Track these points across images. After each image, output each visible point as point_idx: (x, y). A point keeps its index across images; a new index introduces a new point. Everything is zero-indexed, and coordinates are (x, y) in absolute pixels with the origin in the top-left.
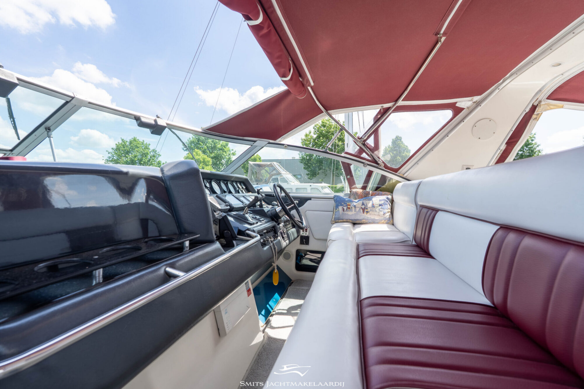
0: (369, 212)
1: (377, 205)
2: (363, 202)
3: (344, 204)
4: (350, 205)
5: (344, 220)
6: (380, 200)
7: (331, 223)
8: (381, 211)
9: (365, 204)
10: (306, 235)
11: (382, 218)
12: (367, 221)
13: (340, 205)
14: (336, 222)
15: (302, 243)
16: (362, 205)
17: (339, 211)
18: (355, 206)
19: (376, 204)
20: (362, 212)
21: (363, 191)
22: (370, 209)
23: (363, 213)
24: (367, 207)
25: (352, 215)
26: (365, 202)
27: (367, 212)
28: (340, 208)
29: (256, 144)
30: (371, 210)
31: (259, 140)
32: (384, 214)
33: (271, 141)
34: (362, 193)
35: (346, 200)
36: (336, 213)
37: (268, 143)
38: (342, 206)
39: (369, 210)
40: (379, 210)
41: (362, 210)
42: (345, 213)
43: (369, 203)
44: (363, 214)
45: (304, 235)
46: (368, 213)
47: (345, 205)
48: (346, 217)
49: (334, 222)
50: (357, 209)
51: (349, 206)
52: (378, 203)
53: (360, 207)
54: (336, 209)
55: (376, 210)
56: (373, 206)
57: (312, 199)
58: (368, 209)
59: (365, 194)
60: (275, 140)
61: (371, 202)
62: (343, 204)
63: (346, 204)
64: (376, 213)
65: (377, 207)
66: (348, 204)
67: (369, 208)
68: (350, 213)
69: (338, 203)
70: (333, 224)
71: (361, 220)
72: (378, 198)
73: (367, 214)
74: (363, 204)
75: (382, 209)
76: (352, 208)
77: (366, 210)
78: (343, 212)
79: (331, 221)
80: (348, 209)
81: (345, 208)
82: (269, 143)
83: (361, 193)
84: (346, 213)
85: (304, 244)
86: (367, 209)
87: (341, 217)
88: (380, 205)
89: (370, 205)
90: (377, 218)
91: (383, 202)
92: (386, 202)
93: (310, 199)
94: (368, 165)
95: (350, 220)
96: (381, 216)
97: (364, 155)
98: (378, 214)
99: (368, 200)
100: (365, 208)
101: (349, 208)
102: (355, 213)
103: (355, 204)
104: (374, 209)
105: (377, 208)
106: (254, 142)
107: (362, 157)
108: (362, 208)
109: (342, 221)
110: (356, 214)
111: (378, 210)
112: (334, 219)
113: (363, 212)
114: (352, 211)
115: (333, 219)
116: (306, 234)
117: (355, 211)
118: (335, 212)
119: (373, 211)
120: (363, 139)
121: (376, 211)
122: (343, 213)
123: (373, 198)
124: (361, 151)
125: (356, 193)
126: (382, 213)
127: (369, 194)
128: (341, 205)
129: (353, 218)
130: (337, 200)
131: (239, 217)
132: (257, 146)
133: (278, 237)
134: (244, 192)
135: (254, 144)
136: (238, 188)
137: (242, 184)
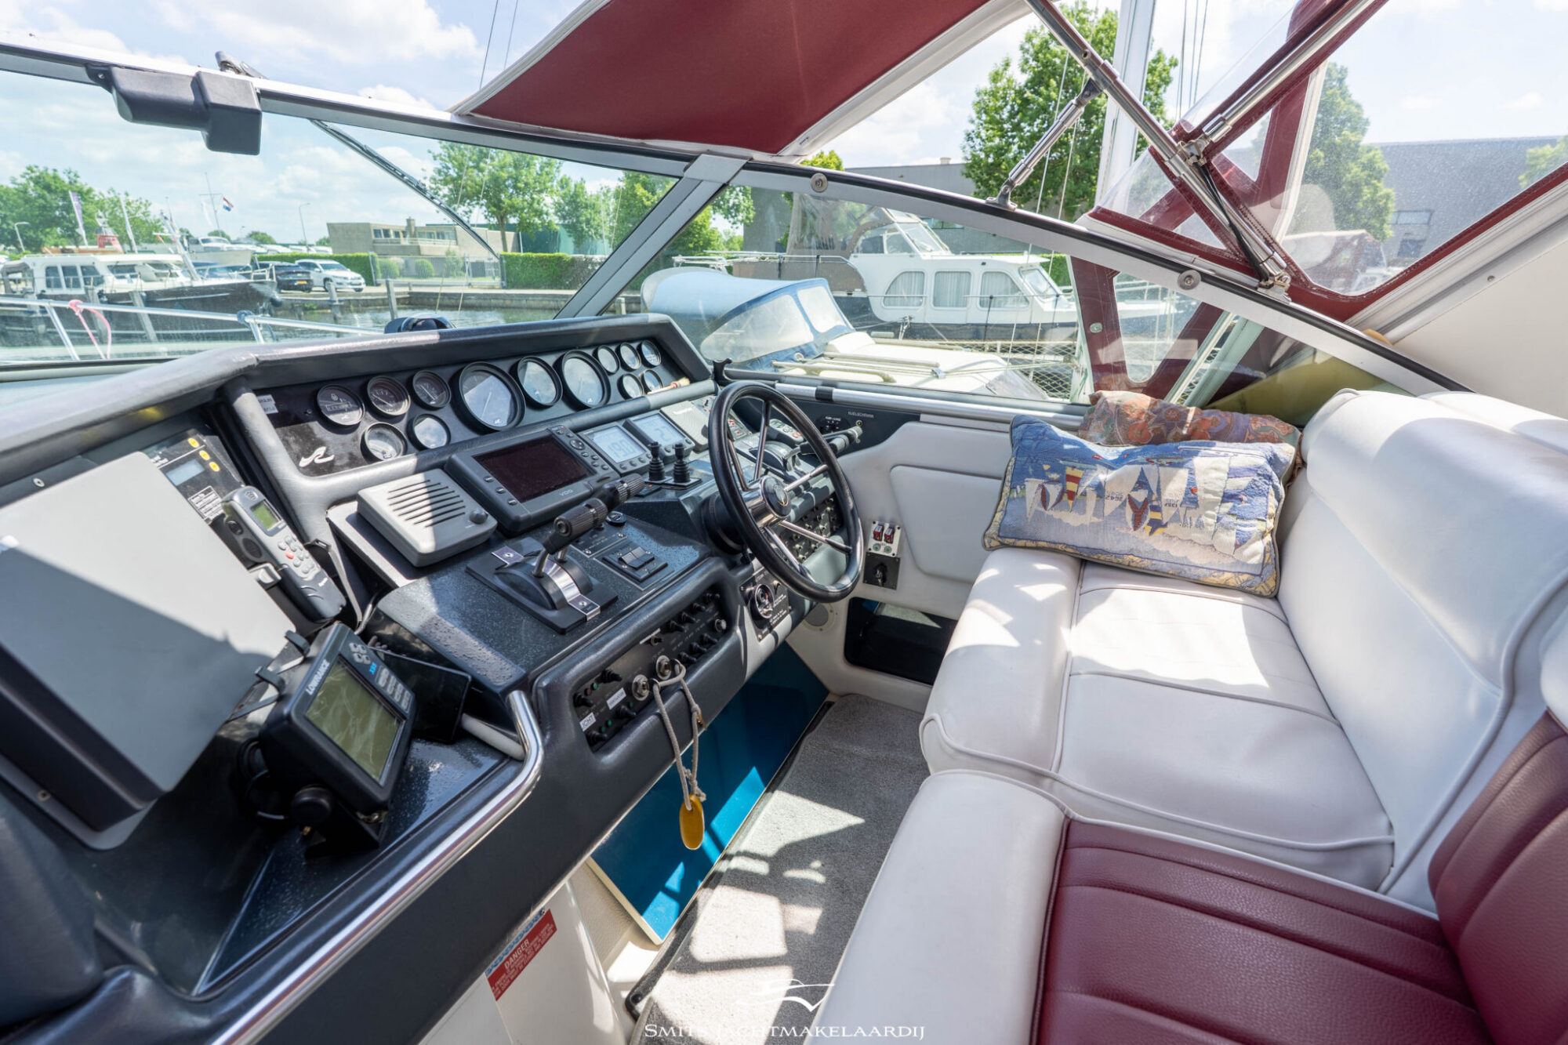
0: (1165, 526)
1: (1210, 496)
2: (1142, 472)
3: (1052, 470)
4: (1076, 480)
5: (1041, 544)
6: (1233, 473)
7: (984, 545)
8: (1227, 528)
9: (1154, 487)
10: (890, 555)
11: (1228, 561)
12: (1146, 563)
13: (1031, 470)
14: (1003, 546)
15: (869, 579)
16: (1135, 489)
17: (1024, 498)
18: (1100, 489)
19: (1207, 491)
20: (1131, 524)
21: (1153, 405)
22: (1173, 511)
23: (1136, 527)
24: (1159, 498)
25: (1082, 527)
26: (1151, 471)
27: (1156, 525)
28: (1032, 486)
29: (696, 170)
30: (1175, 518)
31: (709, 152)
32: (1237, 546)
33: (760, 157)
34: (1149, 417)
35: (1066, 447)
36: (1010, 507)
37: (744, 167)
38: (1041, 481)
39: (1166, 514)
40: (1218, 519)
41: (1129, 513)
42: (1049, 512)
43: (1169, 479)
44: (1132, 532)
45: (881, 552)
46: (1159, 531)
47: (1055, 476)
48: (1050, 534)
49: (994, 543)
50: (1110, 506)
51: (1071, 486)
52: (1221, 484)
53: (1125, 497)
54: (1012, 488)
55: (1203, 519)
56: (1191, 498)
57: (923, 417)
58: (1164, 509)
59: (1158, 421)
60: (775, 149)
61: (1183, 473)
62: (1045, 467)
63: (1060, 469)
64: (1196, 535)
65: (1212, 505)
66: (1069, 471)
67: (1170, 504)
68: (1071, 518)
69: (1025, 459)
70: (992, 549)
71: (1117, 554)
72: (1226, 459)
73: (1151, 533)
74: (1142, 483)
75: (1232, 519)
76: (1084, 494)
77: (1151, 515)
78: (1043, 509)
79: (984, 535)
80: (1065, 497)
81: (1054, 491)
82: (751, 166)
83: (1143, 412)
84: (1056, 514)
85: (876, 584)
86: (1156, 509)
87: (1029, 531)
88: (1227, 497)
89: (1175, 487)
90: (1197, 558)
91: (1243, 482)
92: (1261, 482)
93: (913, 416)
94: (1205, 278)
95: (1068, 546)
96: (1225, 555)
97: (1193, 228)
98: (1208, 541)
99: (1171, 465)
100: (1146, 501)
101: (1072, 495)
102: (1095, 520)
103: (1102, 476)
104: (1190, 512)
105: (1210, 512)
106: (686, 164)
107: (1180, 238)
108: (1131, 500)
109: (1029, 544)
110: (1099, 524)
111: (1212, 521)
112: (999, 530)
113: (1137, 522)
114: (1084, 512)
115: (993, 530)
116: (888, 550)
117: (1098, 511)
118: (1009, 499)
119: (1184, 525)
120: (1206, 137)
121: (1200, 525)
122: (1043, 513)
123: (1196, 454)
124: (1182, 201)
125: (1120, 412)
126: (1231, 538)
127: (1182, 425)
128: (1039, 474)
129: (1083, 540)
130: (1026, 443)
131: (514, 586)
132: (702, 181)
133: (728, 631)
134: (649, 384)
135: (687, 174)
136: (622, 372)
137: (644, 348)
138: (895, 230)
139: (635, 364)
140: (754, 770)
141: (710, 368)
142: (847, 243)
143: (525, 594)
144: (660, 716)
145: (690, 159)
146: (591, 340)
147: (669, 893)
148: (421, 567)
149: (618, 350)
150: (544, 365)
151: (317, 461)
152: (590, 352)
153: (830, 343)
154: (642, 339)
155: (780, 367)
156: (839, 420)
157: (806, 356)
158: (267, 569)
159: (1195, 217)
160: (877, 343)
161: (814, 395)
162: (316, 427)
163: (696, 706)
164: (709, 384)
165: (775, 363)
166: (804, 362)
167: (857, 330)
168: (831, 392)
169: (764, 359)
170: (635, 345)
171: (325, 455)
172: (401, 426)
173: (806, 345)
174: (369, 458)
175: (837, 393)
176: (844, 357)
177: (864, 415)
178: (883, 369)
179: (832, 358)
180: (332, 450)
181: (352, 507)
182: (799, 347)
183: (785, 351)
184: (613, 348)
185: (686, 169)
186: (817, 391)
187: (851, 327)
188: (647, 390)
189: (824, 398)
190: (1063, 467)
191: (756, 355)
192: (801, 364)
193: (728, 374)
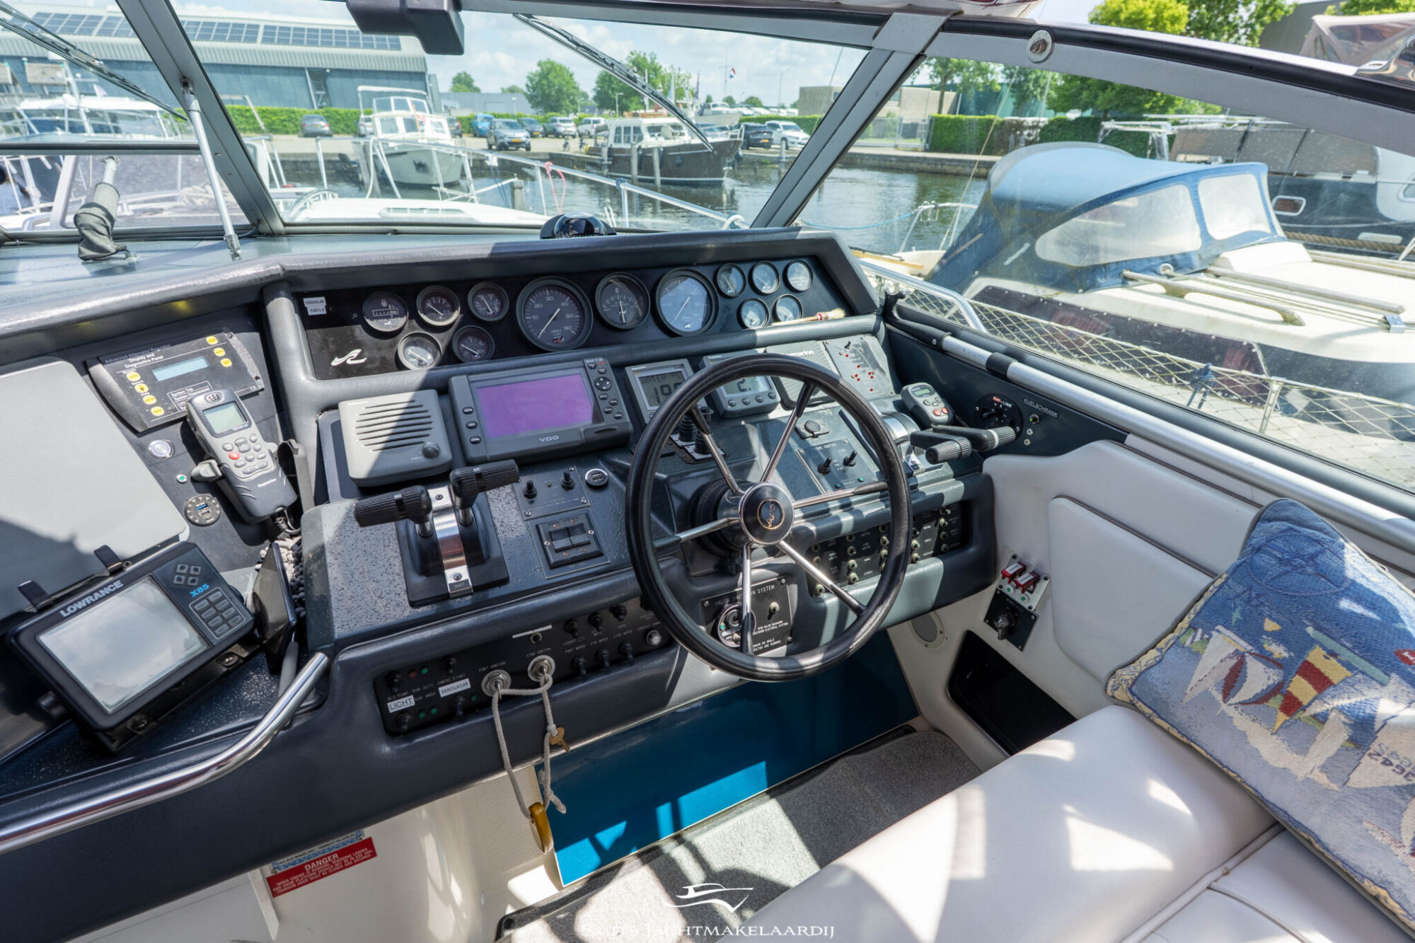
3: (1278, 637)
4: (1321, 682)
5: (1197, 749)
7: (1105, 688)
10: (1025, 609)
13: (1236, 615)
14: (1131, 706)
17: (1197, 656)
18: (1363, 727)
20: (1406, 838)
25: (1284, 774)
28: (1224, 644)
35: (1344, 605)
38: (1244, 645)
42: (1227, 708)
45: (1015, 597)
47: (1279, 651)
49: (1122, 695)
50: (1373, 774)
51: (1301, 688)
54: (1193, 627)
57: (1131, 440)
62: (1270, 625)
63: (1300, 644)
66: (1316, 657)
69: (1239, 589)
70: (1115, 701)
76: (1322, 719)
78: (1219, 697)
79: (1113, 673)
80: (1276, 702)
81: (1258, 677)
84: (1241, 721)
85: (997, 631)
93: (1116, 433)
95: (1246, 784)
101: (1292, 706)
102: (1323, 779)
103: (1390, 705)
109: (1176, 735)
110: (1327, 791)
112: (1135, 682)
114: (1303, 750)
115: (1127, 675)
116: (1025, 599)
117: (1337, 768)
118: (1176, 643)
122: (1216, 703)
128: (1250, 631)
129: (1278, 796)
130: (1262, 560)
132: (893, 52)
133: (665, 648)
134: (781, 313)
136: (746, 295)
139: (770, 289)
140: (763, 765)
141: (879, 301)
146: (719, 257)
147: (597, 846)
149: (751, 270)
151: (349, 362)
152: (709, 271)
153: (1224, 255)
155: (1132, 280)
156: (1010, 405)
157: (1177, 267)
158: (210, 464)
160: (1315, 261)
161: (984, 362)
162: (358, 330)
164: (869, 320)
165: (1127, 273)
166: (1169, 277)
167: (1290, 238)
168: (1008, 365)
169: (1113, 267)
171: (359, 357)
172: (442, 337)
173: (1184, 254)
174: (397, 366)
175: (1017, 368)
176: (1237, 278)
177: (1045, 410)
179: (1217, 276)
180: (366, 354)
182: (1172, 256)
183: (1149, 259)
184: (745, 267)
187: (1280, 233)
188: (775, 319)
189: (996, 370)
190: (1311, 643)
191: (1102, 261)
192: (1165, 280)
193: (900, 311)
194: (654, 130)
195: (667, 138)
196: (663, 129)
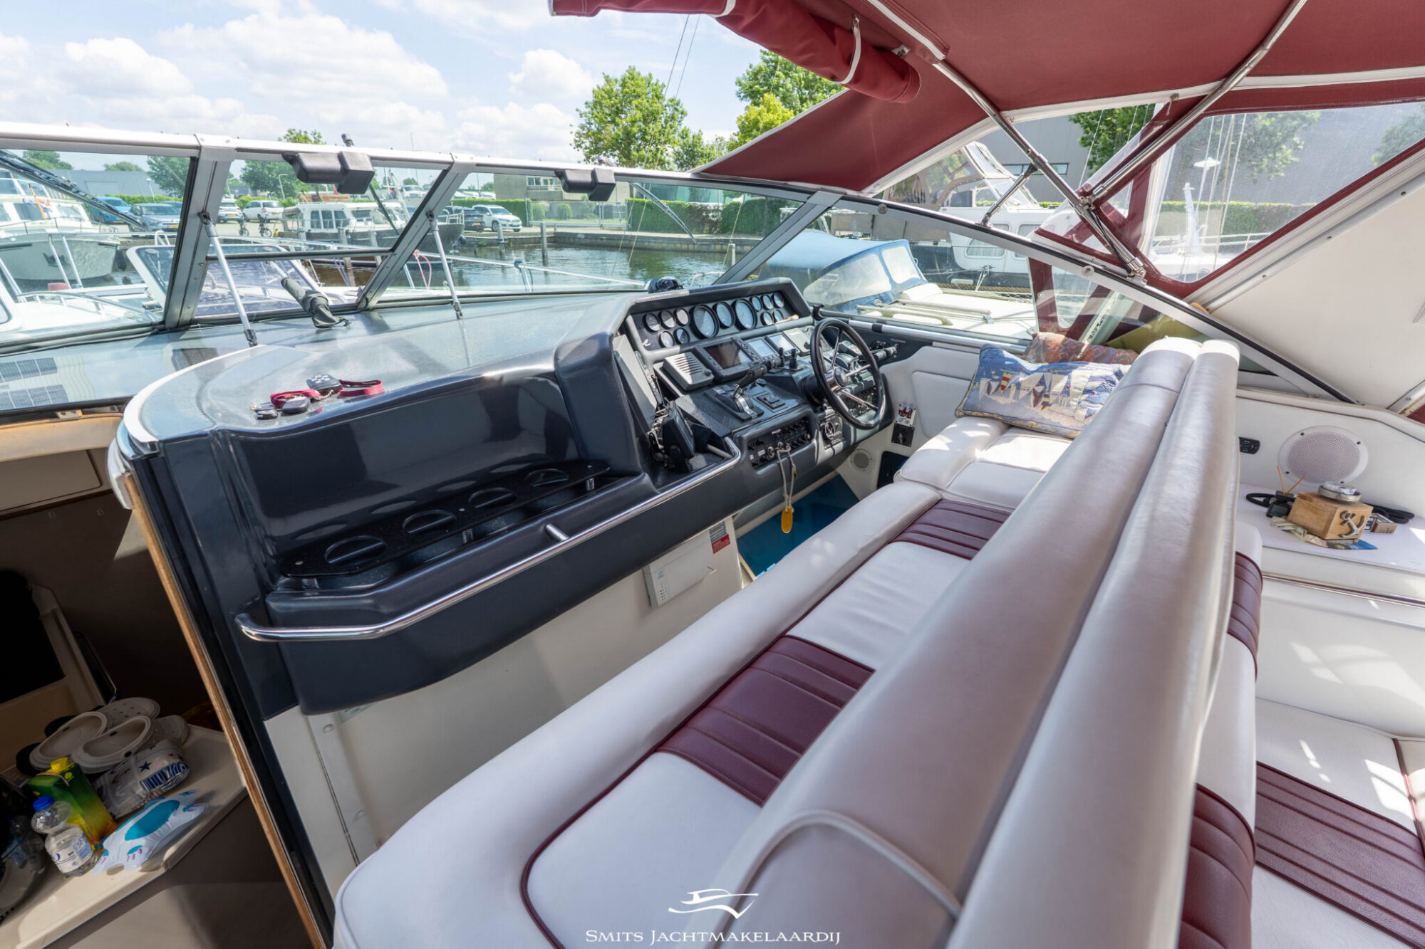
0: (1050, 405)
1: (1077, 391)
2: (1043, 377)
3: (995, 374)
4: (1007, 380)
5: (986, 414)
6: (1092, 379)
7: (955, 415)
8: (1083, 408)
9: (1047, 385)
10: (908, 425)
11: (1080, 425)
12: (1039, 426)
13: (985, 374)
14: (966, 415)
15: (895, 439)
16: (1037, 385)
17: (978, 389)
18: (1018, 385)
19: (1075, 388)
20: (1032, 404)
21: (1065, 340)
22: (1055, 398)
23: (1035, 406)
24: (1049, 391)
25: (1005, 405)
26: (1048, 376)
27: (1045, 404)
28: (984, 383)
29: (813, 199)
30: (1056, 402)
31: (823, 190)
32: (1086, 417)
33: (851, 193)
34: (1060, 348)
35: (1007, 363)
36: (972, 393)
37: (842, 198)
38: (989, 380)
39: (1052, 399)
40: (1079, 403)
41: (1032, 398)
42: (991, 397)
43: (1058, 381)
44: (1032, 408)
45: (903, 423)
46: (1047, 408)
47: (997, 377)
48: (990, 409)
49: (961, 414)
50: (1023, 394)
51: (1004, 383)
52: (1084, 384)
53: (1031, 389)
54: (975, 384)
55: (1071, 403)
56: (1066, 391)
57: (934, 343)
58: (1051, 396)
59: (1065, 350)
60: (859, 189)
61: (1066, 378)
62: (993, 372)
64: (1066, 411)
65: (1077, 395)
66: (1005, 375)
67: (1054, 394)
68: (1001, 400)
69: (984, 368)
70: (960, 417)
71: (1025, 420)
72: (1090, 372)
73: (1043, 409)
74: (1042, 382)
75: (1087, 403)
76: (1010, 387)
77: (1044, 399)
78: (987, 395)
79: (956, 409)
80: (1000, 388)
81: (994, 385)
82: (845, 198)
83: (1057, 345)
84: (994, 398)
85: (899, 443)
86: (1047, 396)
87: (979, 406)
88: (1086, 391)
89: (1059, 387)
90: (1065, 423)
91: (1097, 384)
92: (1107, 385)
93: (928, 342)
94: (1097, 270)
95: (999, 415)
96: (1079, 421)
97: (1092, 242)
98: (1072, 414)
99: (1059, 373)
100: (1042, 392)
101: (1003, 387)
102: (1014, 401)
103: (1022, 378)
104: (1065, 399)
105: (1075, 399)
106: (808, 195)
107: (1085, 247)
108: (1034, 391)
109: (979, 414)
110: (1015, 403)
111: (1075, 404)
112: (965, 406)
113: (1036, 403)
114: (1008, 396)
115: (961, 407)
116: (907, 422)
117: (1016, 396)
118: (971, 390)
119: (1060, 405)
120: (1094, 196)
121: (1069, 405)
122: (986, 397)
123: (1075, 368)
124: (1084, 229)
125: (1045, 344)
126: (1084, 413)
127: (1078, 353)
128: (989, 376)
129: (1006, 412)
130: (986, 359)
131: (724, 402)
132: (816, 205)
133: (810, 440)
134: (777, 318)
135: (809, 201)
136: (763, 310)
137: (776, 298)
138: (985, 185)
139: (770, 306)
141: (811, 308)
142: (938, 197)
143: (728, 405)
144: (779, 464)
145: (811, 193)
146: (749, 293)
148: (689, 390)
149: (762, 298)
150: (727, 305)
151: (646, 345)
152: (748, 299)
153: (904, 292)
154: (774, 292)
155: (863, 310)
156: (885, 343)
157: (883, 301)
159: (1093, 237)
160: (944, 293)
161: (871, 327)
162: (645, 331)
163: (794, 465)
164: (810, 319)
165: (859, 306)
166: (881, 307)
167: (929, 282)
168: (881, 327)
169: (851, 304)
170: (770, 295)
171: (648, 343)
172: (672, 332)
173: (884, 293)
174: (662, 346)
175: (885, 327)
176: (914, 304)
177: (898, 340)
178: (944, 314)
179: (904, 304)
180: (653, 340)
181: (661, 364)
182: (879, 295)
183: (868, 297)
184: (759, 297)
185: (808, 198)
186: (873, 326)
187: (924, 279)
188: (775, 321)
189: (877, 329)
190: (1002, 373)
191: (845, 300)
192: (879, 308)
193: (821, 313)
194: (360, 214)
195: (377, 223)
196: (371, 213)
